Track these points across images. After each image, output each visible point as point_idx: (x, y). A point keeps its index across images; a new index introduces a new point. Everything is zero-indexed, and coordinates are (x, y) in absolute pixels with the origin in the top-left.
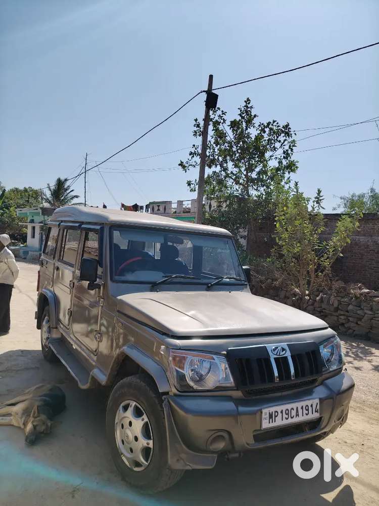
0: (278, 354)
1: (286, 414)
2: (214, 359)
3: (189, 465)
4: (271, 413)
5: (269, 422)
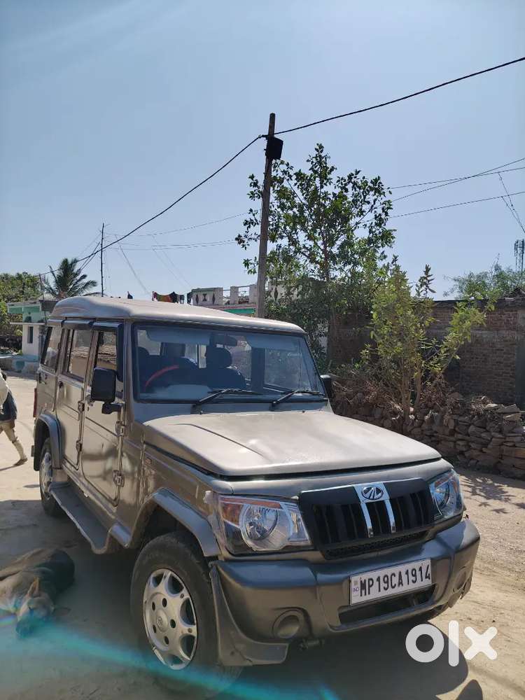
0: (371, 497)
1: (385, 582)
2: (280, 507)
3: (249, 660)
4: (363, 582)
5: (361, 595)
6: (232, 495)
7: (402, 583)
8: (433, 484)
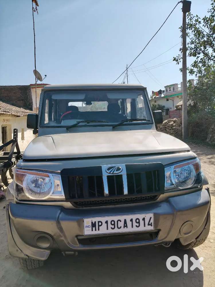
0: (112, 173)
1: (112, 225)
2: (49, 177)
3: (27, 255)
4: (94, 223)
5: (92, 230)
6: (21, 169)
7: (127, 226)
8: (171, 167)
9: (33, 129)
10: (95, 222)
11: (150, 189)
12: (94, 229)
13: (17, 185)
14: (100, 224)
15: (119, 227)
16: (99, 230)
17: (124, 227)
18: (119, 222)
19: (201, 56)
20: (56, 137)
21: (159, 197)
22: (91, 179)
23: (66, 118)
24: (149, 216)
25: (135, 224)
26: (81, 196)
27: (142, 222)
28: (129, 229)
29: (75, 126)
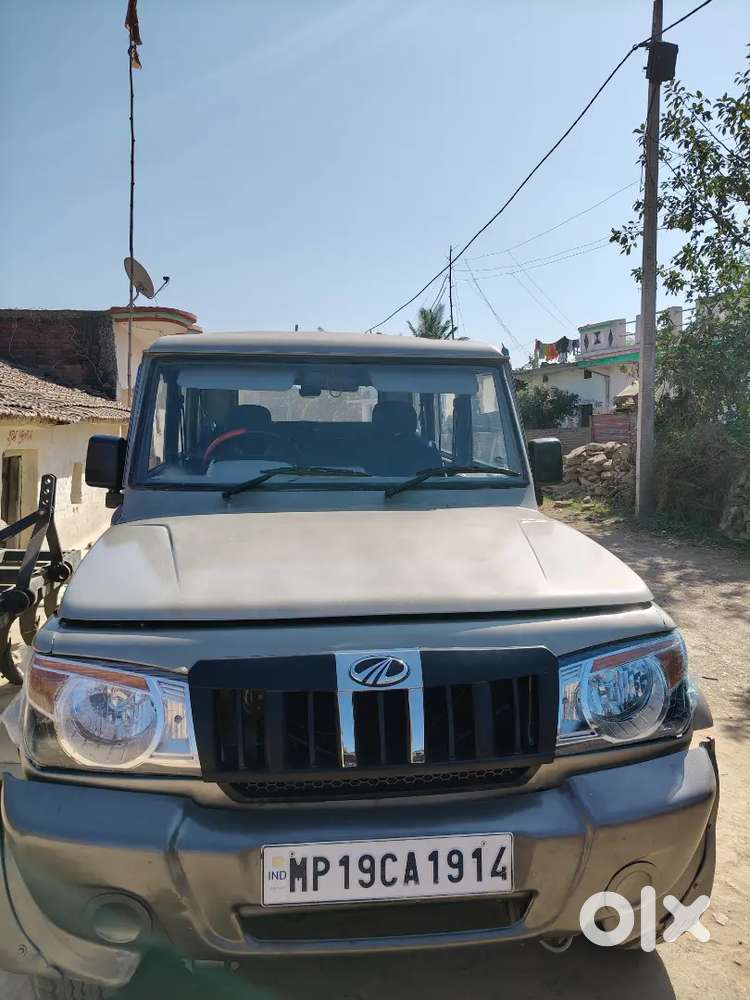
0: (370, 681)
1: (363, 870)
2: (146, 687)
3: (56, 968)
4: (298, 862)
5: (292, 889)
6: (50, 654)
7: (415, 878)
8: (583, 662)
9: (107, 490)
10: (304, 860)
11: (504, 746)
12: (298, 883)
13: (33, 713)
14: (321, 866)
15: (388, 878)
16: (315, 888)
17: (407, 879)
18: (389, 861)
19: (710, 227)
20: (182, 525)
21: (535, 773)
22: (294, 703)
23: (224, 453)
24: (496, 842)
25: (445, 869)
26: (258, 763)
27: (470, 864)
28: (425, 888)
29: (254, 486)
